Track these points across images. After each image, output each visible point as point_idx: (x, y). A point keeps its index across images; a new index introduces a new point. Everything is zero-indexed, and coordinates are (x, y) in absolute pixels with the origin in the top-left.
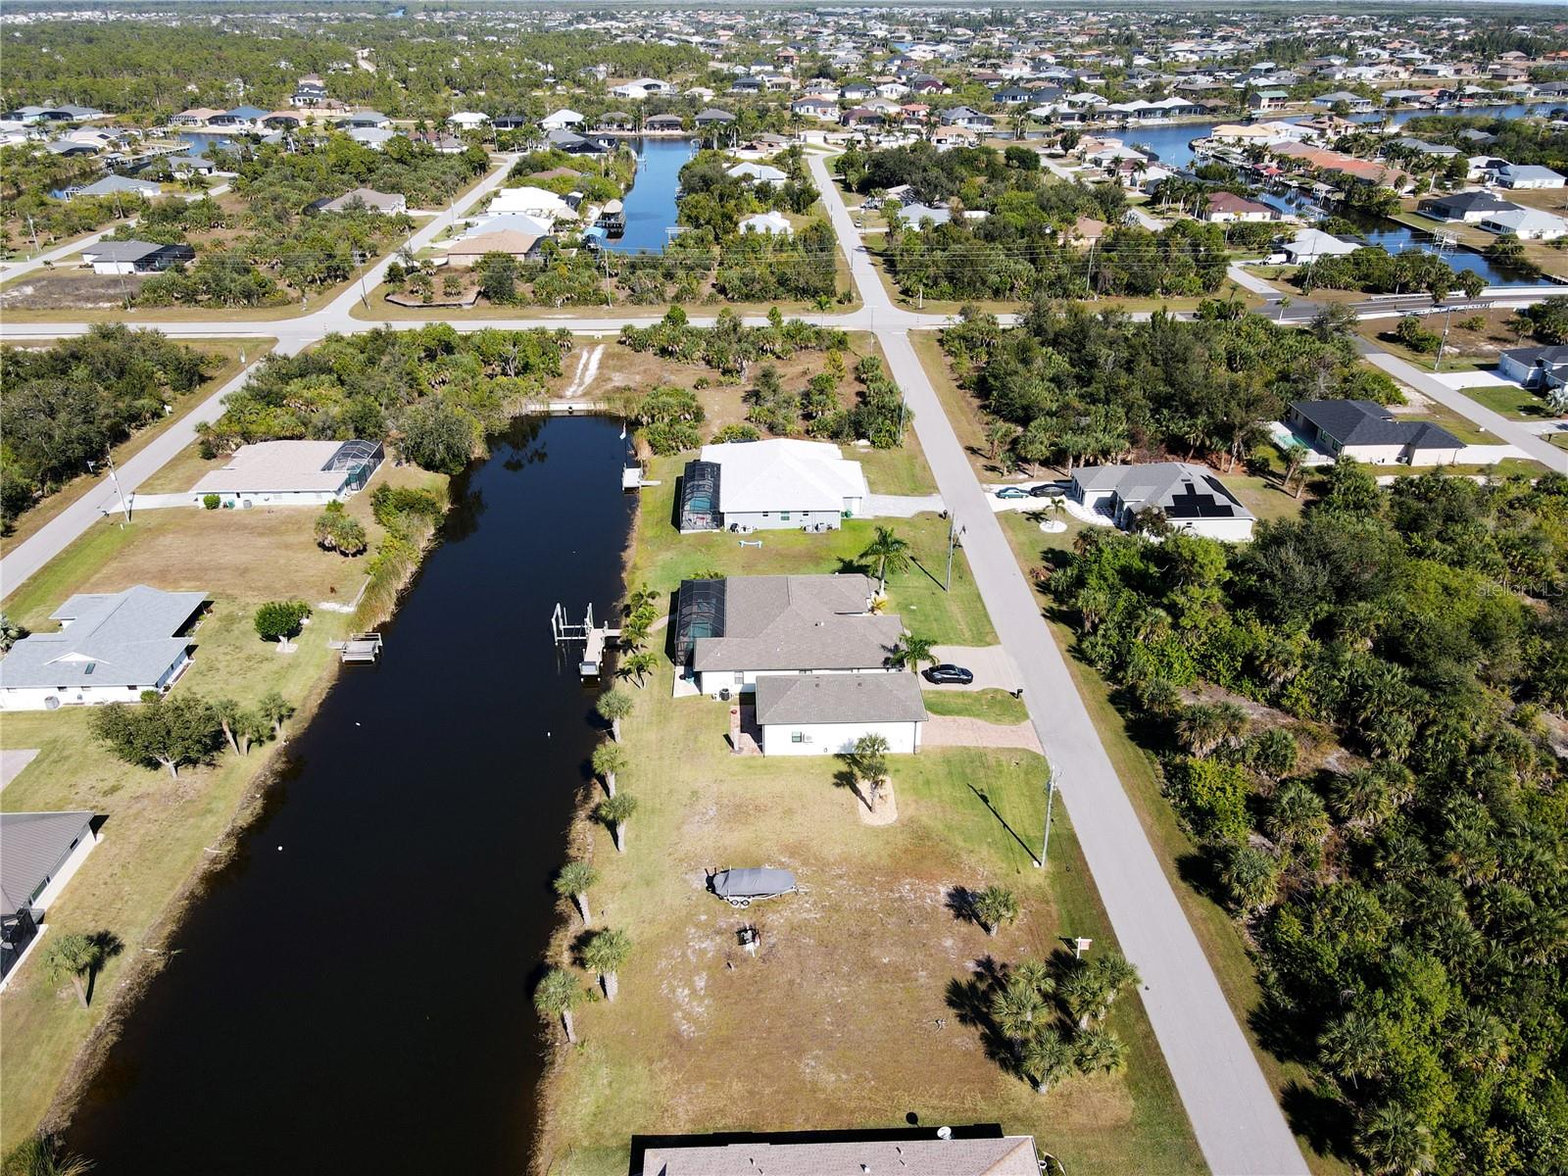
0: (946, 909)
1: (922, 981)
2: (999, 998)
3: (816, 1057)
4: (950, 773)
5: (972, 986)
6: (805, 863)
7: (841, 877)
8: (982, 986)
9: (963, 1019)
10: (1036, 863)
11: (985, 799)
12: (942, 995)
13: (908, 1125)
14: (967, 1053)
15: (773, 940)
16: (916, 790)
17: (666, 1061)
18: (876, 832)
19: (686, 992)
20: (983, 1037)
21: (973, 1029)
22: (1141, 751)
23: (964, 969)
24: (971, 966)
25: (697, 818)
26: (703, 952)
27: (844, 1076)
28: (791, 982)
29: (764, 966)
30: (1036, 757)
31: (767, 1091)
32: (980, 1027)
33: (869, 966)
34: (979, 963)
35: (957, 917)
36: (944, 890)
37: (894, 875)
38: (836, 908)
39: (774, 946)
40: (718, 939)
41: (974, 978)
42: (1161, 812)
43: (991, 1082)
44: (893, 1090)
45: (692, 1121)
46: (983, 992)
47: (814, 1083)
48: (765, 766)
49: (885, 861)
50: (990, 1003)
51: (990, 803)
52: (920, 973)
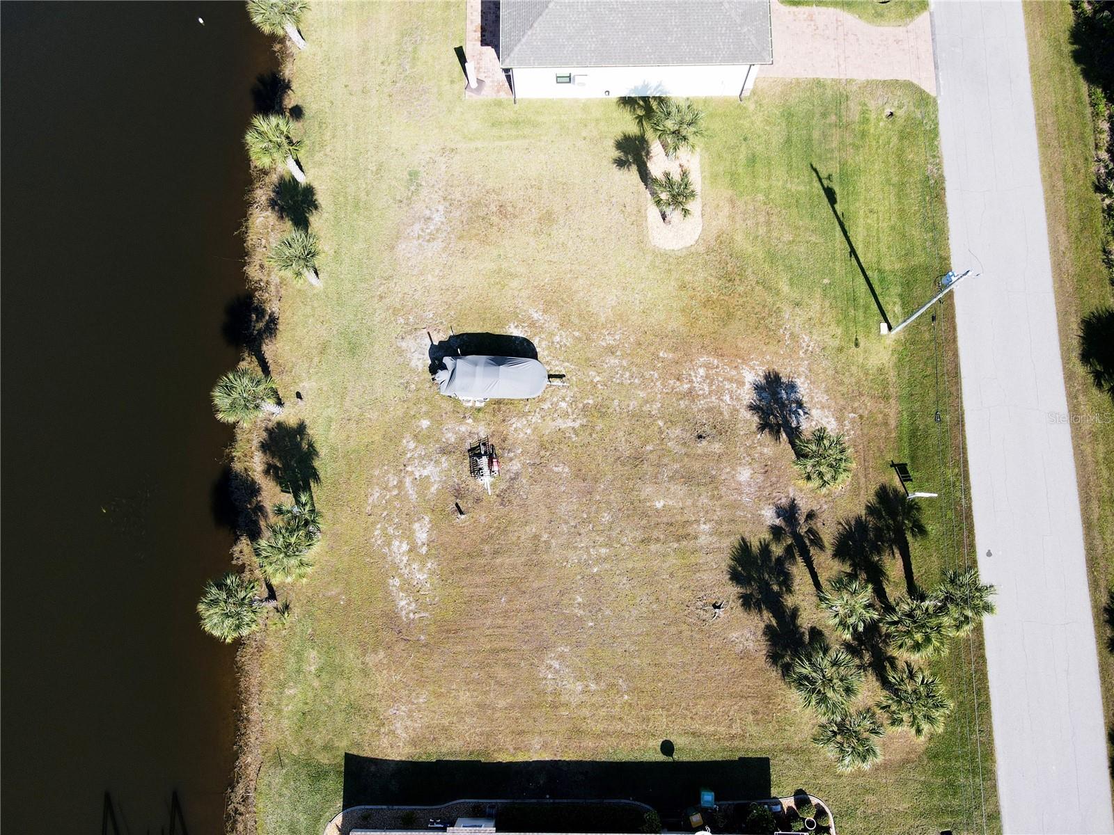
0: (748, 415)
1: (703, 540)
2: (799, 571)
3: (561, 656)
4: (788, 141)
5: (765, 549)
6: (565, 323)
7: (611, 351)
8: (777, 550)
9: (747, 602)
10: (884, 326)
11: (830, 195)
12: (724, 561)
13: (661, 757)
14: (745, 655)
15: (516, 466)
16: (734, 179)
18: (668, 262)
19: (405, 547)
20: (769, 630)
21: (757, 618)
22: (1084, 87)
23: (758, 519)
24: (769, 516)
25: (417, 227)
26: (423, 483)
27: (593, 687)
28: (536, 537)
29: (503, 510)
30: (924, 100)
32: (766, 615)
33: (637, 510)
34: (781, 511)
35: (762, 428)
36: (752, 375)
37: (684, 347)
38: (601, 411)
39: (517, 474)
40: (445, 462)
41: (767, 536)
42: (1085, 220)
43: (768, 698)
44: (649, 707)
45: (414, 743)
46: (779, 559)
47: (556, 693)
48: (516, 123)
49: (676, 323)
50: (786, 582)
51: (837, 207)
52: (703, 526)
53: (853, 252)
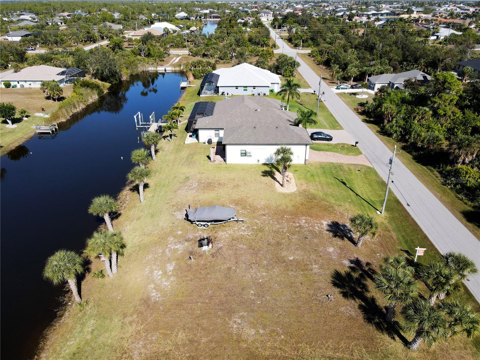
0: (328, 232)
1: (315, 271)
2: (369, 283)
3: (242, 317)
4: (324, 172)
5: (348, 275)
6: (244, 208)
7: (264, 215)
8: (355, 275)
9: (345, 295)
10: (378, 212)
11: (344, 183)
12: (330, 279)
14: (350, 318)
15: (220, 245)
16: (306, 179)
17: (135, 316)
18: (284, 195)
19: (160, 273)
20: (360, 307)
21: (353, 301)
22: (424, 167)
23: (343, 265)
24: (347, 263)
25: (186, 188)
26: (176, 250)
27: (261, 331)
28: (229, 269)
29: (213, 259)
31: (204, 340)
32: (357, 300)
33: (280, 261)
34: (352, 262)
35: (335, 236)
36: (325, 223)
37: (295, 214)
38: (261, 230)
39: (221, 248)
40: (186, 244)
41: (349, 270)
44: (297, 342)
46: (357, 279)
47: (239, 335)
48: (226, 167)
49: (290, 208)
50: (365, 287)
51: (347, 185)
52: (314, 266)
53: (357, 195)
